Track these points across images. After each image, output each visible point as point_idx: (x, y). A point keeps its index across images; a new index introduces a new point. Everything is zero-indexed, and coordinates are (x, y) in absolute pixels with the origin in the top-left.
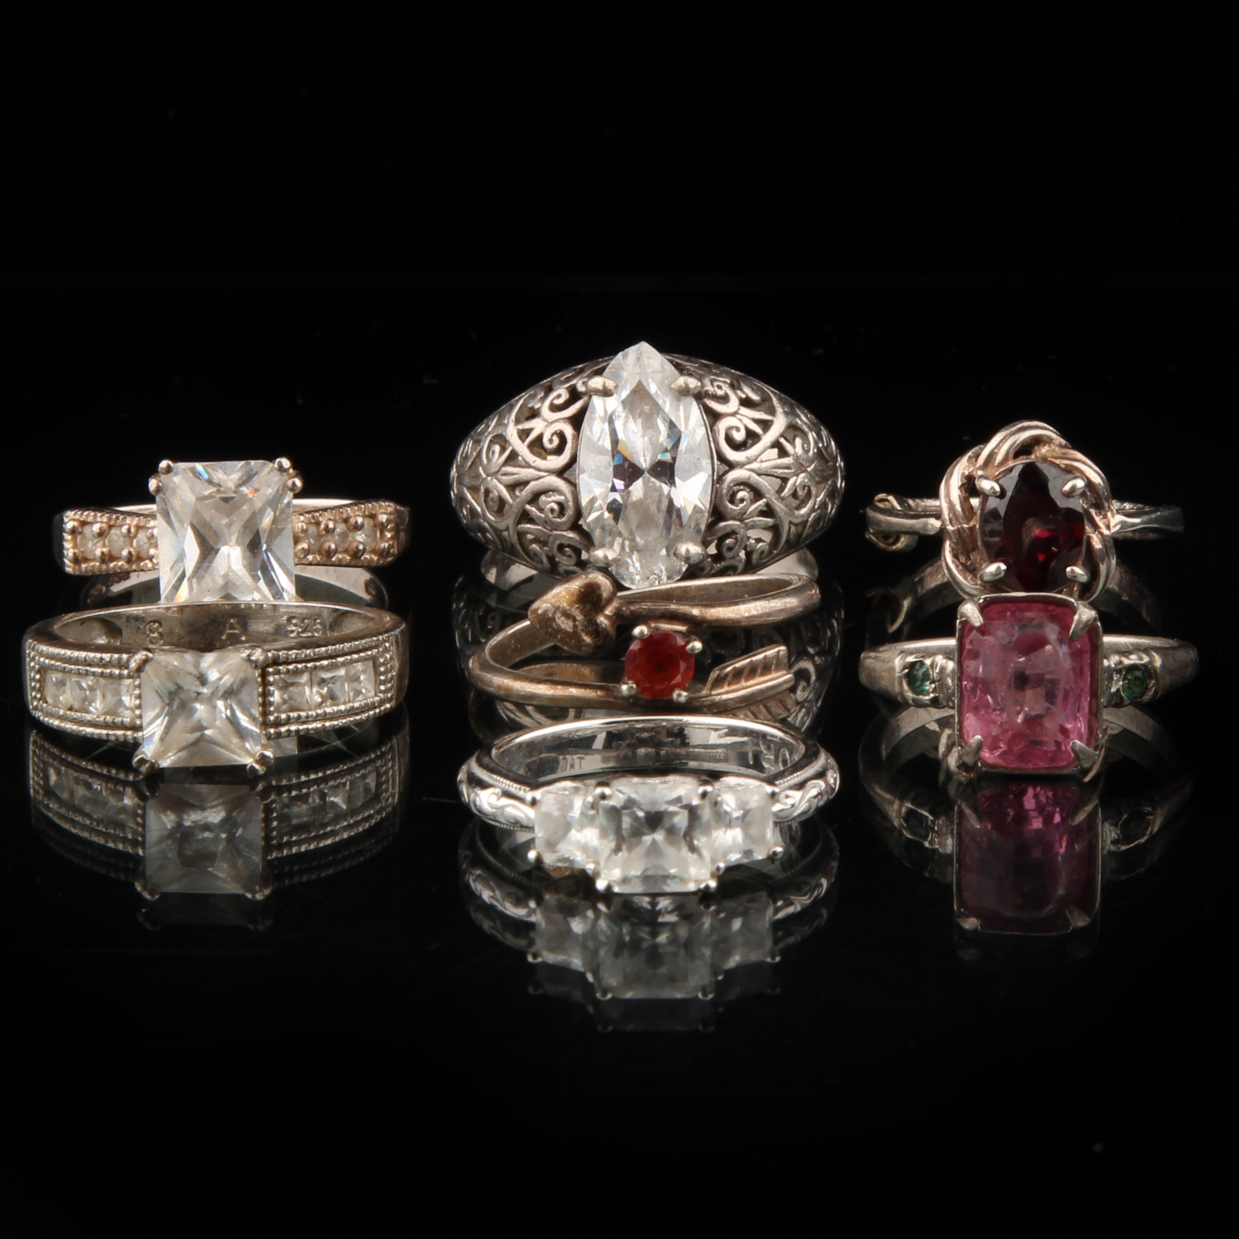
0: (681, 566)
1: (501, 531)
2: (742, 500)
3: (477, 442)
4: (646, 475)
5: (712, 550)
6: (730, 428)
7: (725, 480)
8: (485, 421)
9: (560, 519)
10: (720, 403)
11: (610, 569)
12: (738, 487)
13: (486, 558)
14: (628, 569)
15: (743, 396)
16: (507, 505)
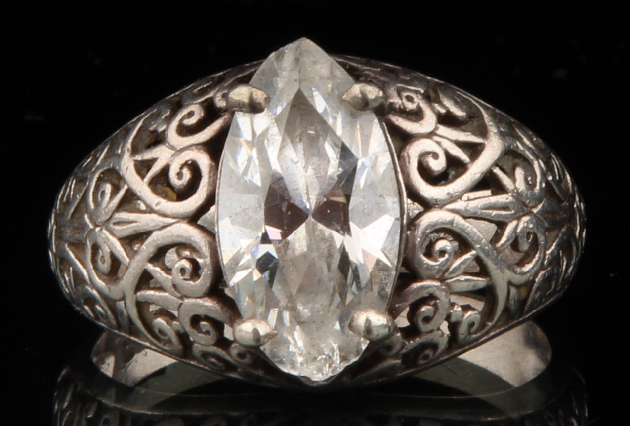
0: (359, 344)
1: (115, 301)
2: (442, 252)
3: (82, 181)
4: (311, 219)
5: (403, 322)
6: (423, 155)
7: (419, 225)
8: (93, 152)
9: (194, 281)
10: (410, 120)
11: (262, 348)
12: (435, 235)
13: (99, 342)
14: (288, 348)
15: (443, 111)
16: (122, 266)
